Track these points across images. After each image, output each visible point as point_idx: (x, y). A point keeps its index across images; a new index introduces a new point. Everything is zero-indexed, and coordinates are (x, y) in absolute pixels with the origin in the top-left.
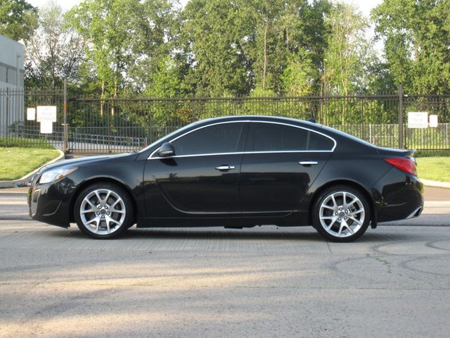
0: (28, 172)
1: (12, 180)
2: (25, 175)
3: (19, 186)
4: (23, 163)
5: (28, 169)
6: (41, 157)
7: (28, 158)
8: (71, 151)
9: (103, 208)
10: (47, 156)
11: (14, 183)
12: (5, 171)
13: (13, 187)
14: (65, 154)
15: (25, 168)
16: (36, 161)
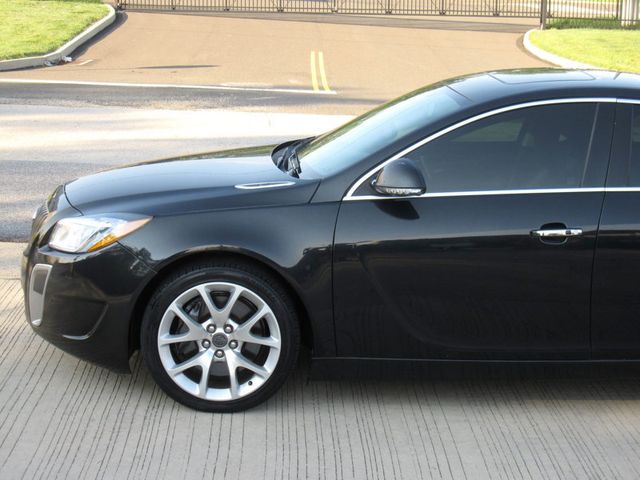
0: (66, 41)
1: (44, 54)
2: (62, 45)
3: (54, 64)
4: (62, 26)
5: (66, 36)
6: (86, 16)
7: (68, 17)
8: (123, 7)
9: (220, 330)
10: (93, 15)
11: (46, 59)
12: (35, 39)
13: (46, 66)
14: (116, 10)
15: (64, 34)
16: (78, 24)
